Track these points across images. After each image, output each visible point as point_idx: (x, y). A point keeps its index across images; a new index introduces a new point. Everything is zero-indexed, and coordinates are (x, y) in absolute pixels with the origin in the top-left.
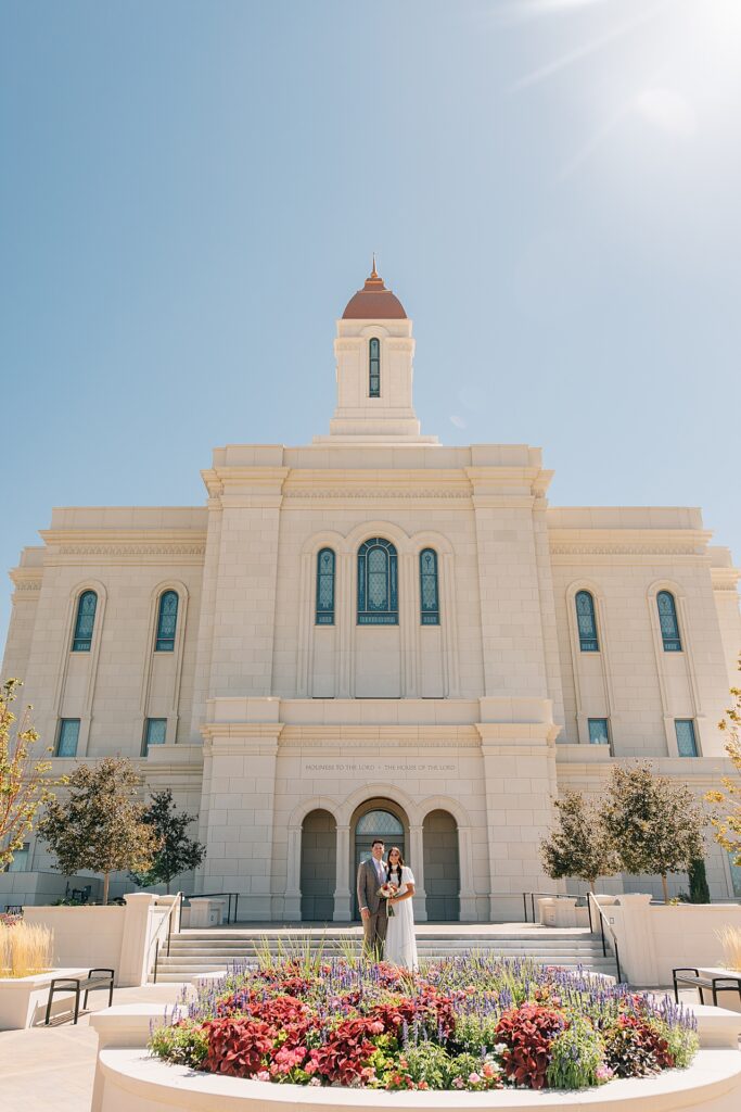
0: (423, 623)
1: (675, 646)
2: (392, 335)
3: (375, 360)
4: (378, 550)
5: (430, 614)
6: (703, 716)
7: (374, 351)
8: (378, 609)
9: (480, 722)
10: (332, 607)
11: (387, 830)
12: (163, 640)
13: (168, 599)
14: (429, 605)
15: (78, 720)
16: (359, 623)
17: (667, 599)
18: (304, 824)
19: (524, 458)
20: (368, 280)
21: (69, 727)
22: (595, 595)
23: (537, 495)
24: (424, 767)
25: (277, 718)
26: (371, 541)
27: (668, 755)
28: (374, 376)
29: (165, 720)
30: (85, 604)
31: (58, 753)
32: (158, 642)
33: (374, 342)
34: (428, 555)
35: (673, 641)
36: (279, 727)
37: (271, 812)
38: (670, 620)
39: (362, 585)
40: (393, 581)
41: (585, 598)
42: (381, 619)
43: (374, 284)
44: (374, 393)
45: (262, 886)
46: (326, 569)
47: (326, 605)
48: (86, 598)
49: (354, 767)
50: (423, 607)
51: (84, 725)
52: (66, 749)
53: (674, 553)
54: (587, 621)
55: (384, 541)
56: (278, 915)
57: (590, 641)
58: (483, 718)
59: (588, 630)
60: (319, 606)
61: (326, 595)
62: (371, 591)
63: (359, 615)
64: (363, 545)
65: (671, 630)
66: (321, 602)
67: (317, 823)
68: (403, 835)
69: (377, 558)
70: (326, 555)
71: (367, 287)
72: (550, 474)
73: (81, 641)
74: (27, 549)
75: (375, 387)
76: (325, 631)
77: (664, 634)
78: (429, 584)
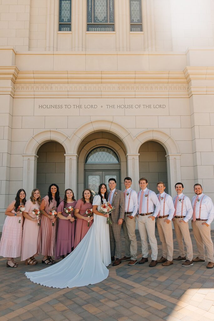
0: (131, 30)
5: (136, 25)
8: (101, 22)
10: (70, 20)
11: (107, 161)
14: (136, 20)
16: (88, 30)
24: (139, 106)
39: (90, 7)
40: (111, 4)
42: (103, 28)
47: (65, 20)
49: (80, 107)
50: (131, 21)
60: (61, 20)
61: (65, 13)
62: (96, 11)
63: (88, 25)
66: (62, 18)
68: (119, 164)
76: (65, 34)
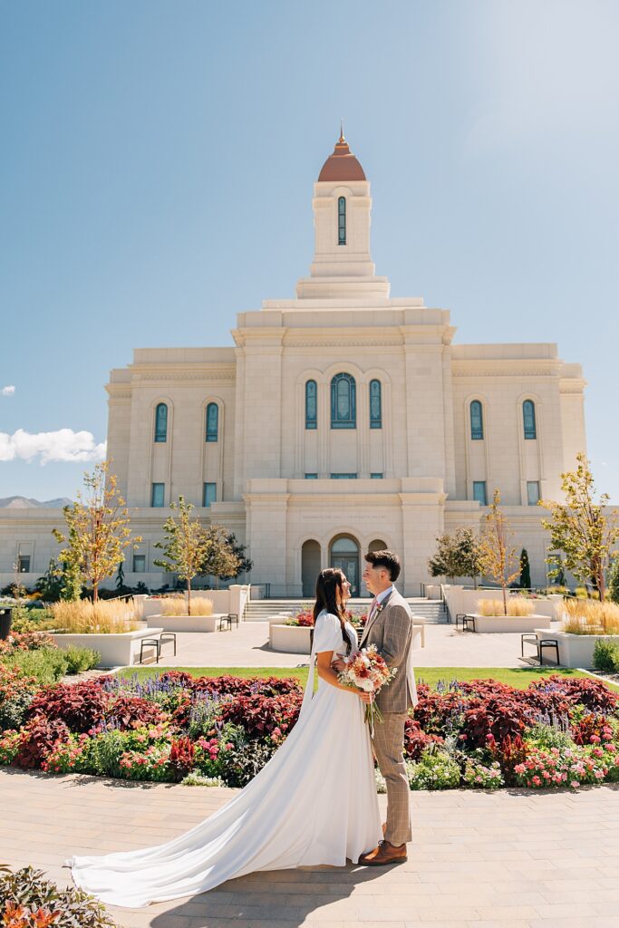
0: (371, 427)
1: (532, 436)
2: (355, 195)
3: (342, 214)
4: (344, 382)
5: (376, 422)
6: (544, 480)
7: (342, 207)
8: (344, 419)
9: (401, 492)
10: (315, 418)
11: (348, 549)
12: (211, 435)
13: (211, 408)
14: (375, 416)
15: (163, 484)
16: (332, 428)
17: (529, 406)
18: (303, 547)
19: (438, 319)
20: (337, 145)
21: (157, 488)
22: (483, 403)
23: (445, 343)
24: (369, 517)
25: (285, 490)
26: (339, 375)
27: (520, 504)
28: (342, 228)
29: (215, 484)
30: (160, 412)
31: (153, 505)
32: (207, 436)
33: (342, 200)
34: (375, 384)
35: (531, 433)
36: (288, 496)
37: (285, 542)
38: (530, 419)
39: (333, 403)
40: (353, 400)
41: (477, 406)
42: (346, 425)
43: (342, 149)
44: (342, 241)
45: (281, 580)
46: (311, 394)
47: (311, 416)
48: (161, 407)
49: (330, 517)
50: (372, 417)
51: (167, 487)
52: (158, 501)
53: (537, 375)
54: (477, 420)
55: (347, 375)
56: (290, 594)
57: (478, 433)
58: (403, 490)
59: (477, 426)
60: (307, 418)
61: (311, 410)
62: (339, 407)
63: (332, 423)
64: (334, 378)
65: (530, 425)
67: (310, 547)
68: (358, 552)
69: (343, 385)
70: (311, 385)
71: (337, 152)
72: (454, 329)
73: (160, 435)
74: (114, 370)
75: (342, 237)
76: (311, 433)
77: (525, 429)
78: (376, 403)
